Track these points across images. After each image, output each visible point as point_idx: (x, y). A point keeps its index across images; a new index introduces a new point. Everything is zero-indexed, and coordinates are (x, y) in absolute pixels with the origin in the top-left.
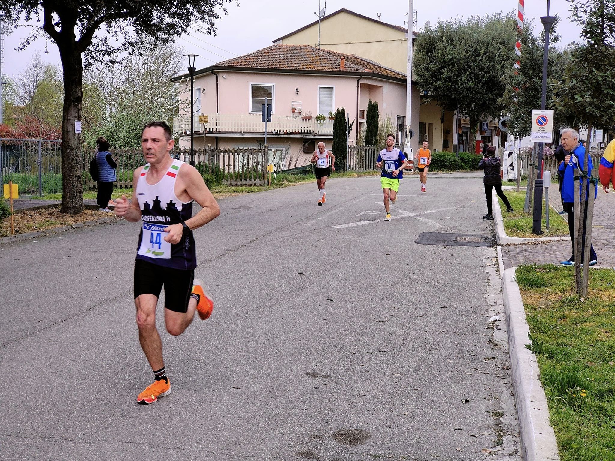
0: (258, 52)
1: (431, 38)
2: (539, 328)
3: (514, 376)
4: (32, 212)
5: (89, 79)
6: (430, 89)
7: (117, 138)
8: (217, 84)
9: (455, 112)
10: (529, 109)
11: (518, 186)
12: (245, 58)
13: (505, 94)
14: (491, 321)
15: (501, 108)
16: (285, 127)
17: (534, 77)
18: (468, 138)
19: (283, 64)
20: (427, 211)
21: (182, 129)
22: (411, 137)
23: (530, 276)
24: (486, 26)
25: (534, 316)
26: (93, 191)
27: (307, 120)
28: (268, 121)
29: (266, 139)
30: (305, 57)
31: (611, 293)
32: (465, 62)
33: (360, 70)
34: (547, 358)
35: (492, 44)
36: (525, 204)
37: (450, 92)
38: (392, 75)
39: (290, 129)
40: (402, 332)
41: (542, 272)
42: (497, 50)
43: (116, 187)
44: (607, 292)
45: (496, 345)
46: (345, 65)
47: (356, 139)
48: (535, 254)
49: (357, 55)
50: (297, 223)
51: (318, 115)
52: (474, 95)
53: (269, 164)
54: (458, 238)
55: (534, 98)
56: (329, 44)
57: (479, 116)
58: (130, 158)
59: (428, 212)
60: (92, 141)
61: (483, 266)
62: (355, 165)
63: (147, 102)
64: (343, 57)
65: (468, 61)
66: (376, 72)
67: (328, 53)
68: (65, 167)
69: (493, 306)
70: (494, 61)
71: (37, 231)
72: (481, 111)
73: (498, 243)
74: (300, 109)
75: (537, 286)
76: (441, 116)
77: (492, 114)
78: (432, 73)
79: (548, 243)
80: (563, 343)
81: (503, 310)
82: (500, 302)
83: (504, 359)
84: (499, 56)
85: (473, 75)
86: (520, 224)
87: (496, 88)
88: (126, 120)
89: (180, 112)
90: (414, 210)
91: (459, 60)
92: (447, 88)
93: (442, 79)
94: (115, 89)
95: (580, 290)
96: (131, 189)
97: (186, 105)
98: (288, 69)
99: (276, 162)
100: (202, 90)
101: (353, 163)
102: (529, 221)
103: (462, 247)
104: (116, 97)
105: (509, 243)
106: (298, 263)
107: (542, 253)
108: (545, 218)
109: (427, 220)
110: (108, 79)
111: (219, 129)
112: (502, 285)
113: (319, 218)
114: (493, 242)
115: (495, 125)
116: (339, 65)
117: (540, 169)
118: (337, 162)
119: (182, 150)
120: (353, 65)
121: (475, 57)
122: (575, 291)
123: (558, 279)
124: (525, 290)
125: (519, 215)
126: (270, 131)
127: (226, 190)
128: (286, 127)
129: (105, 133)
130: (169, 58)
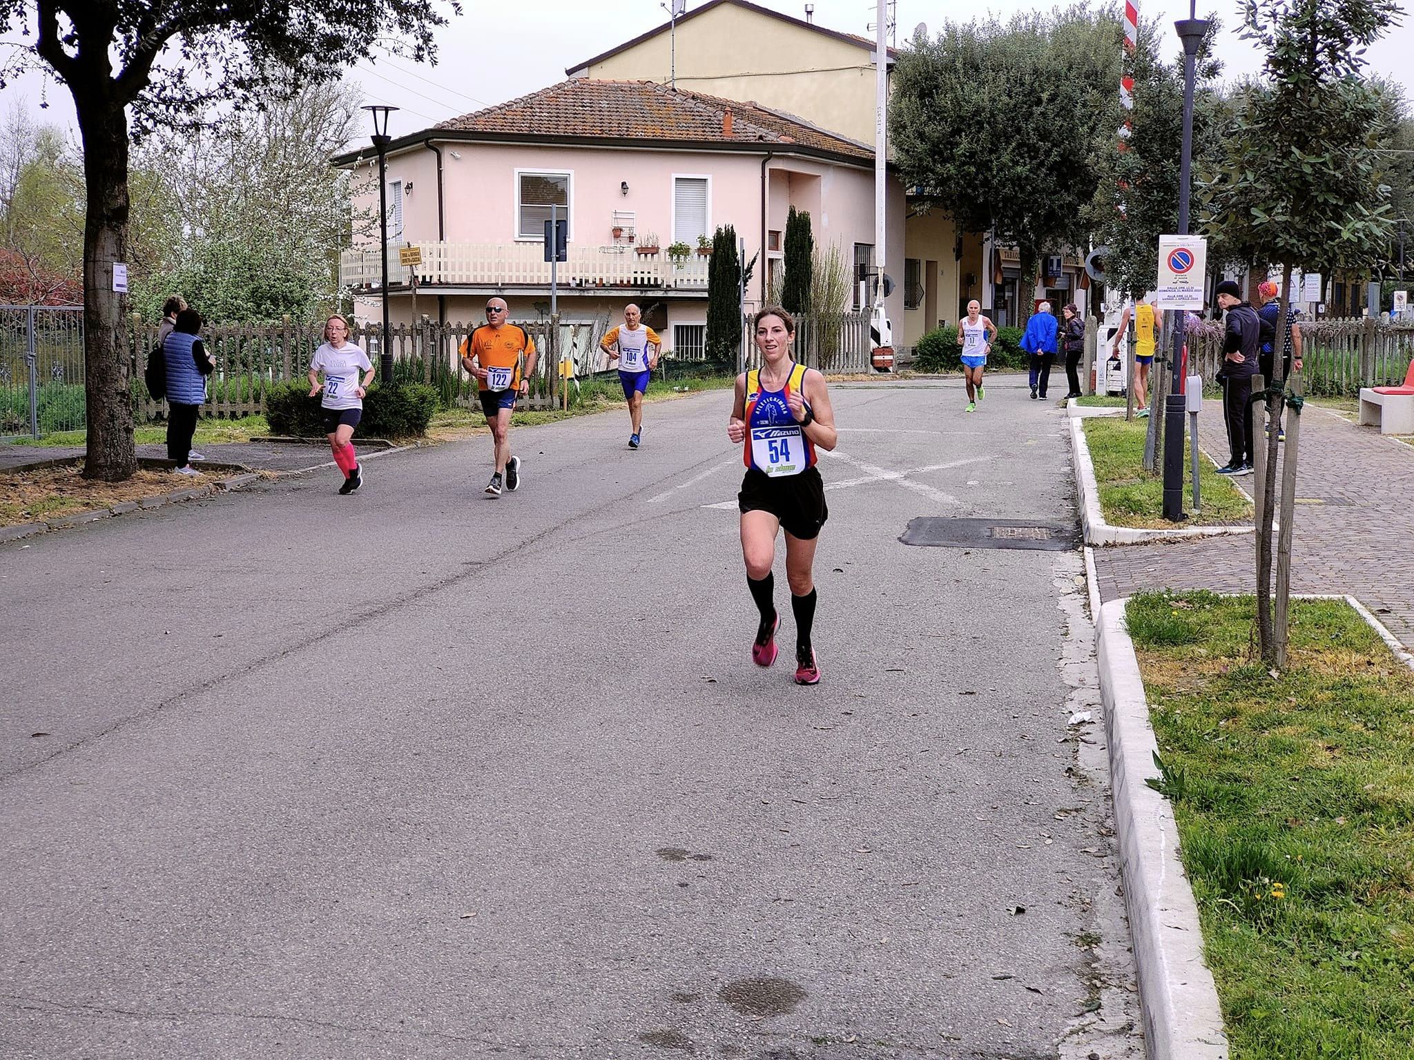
0: (532, 97)
1: (930, 64)
2: (1177, 740)
3: (1123, 851)
4: (18, 477)
5: (142, 161)
6: (929, 181)
7: (209, 299)
8: (440, 173)
9: (986, 235)
10: (1152, 232)
11: (1129, 408)
12: (503, 111)
13: (1098, 196)
14: (1073, 724)
15: (1090, 225)
16: (598, 271)
17: (1163, 158)
18: (1017, 294)
19: (592, 124)
20: (925, 466)
21: (361, 276)
22: (887, 293)
23: (1159, 619)
24: (1053, 34)
25: (1167, 713)
26: (155, 425)
27: (649, 255)
28: (558, 260)
29: (554, 300)
30: (642, 109)
31: (1340, 656)
32: (1008, 120)
33: (767, 139)
34: (1197, 809)
35: (1067, 78)
36: (1146, 452)
37: (975, 189)
38: (841, 149)
39: (611, 277)
40: (873, 753)
41: (1185, 608)
42: (1078, 92)
43: (209, 414)
44: (1330, 656)
45: (1083, 779)
46: (734, 127)
47: (760, 299)
48: (1170, 566)
49: (761, 103)
50: (629, 497)
51: (674, 244)
52: (1028, 196)
53: (562, 359)
54: (997, 529)
55: (1164, 206)
56: (695, 76)
57: (1041, 244)
58: (241, 347)
59: (927, 469)
60: (151, 307)
61: (1053, 596)
62: (759, 359)
63: (275, 213)
64: (729, 109)
65: (1013, 117)
66: (805, 143)
67: (693, 98)
68: (90, 372)
69: (1076, 688)
70: (1072, 116)
71: (30, 521)
72: (1046, 232)
73: (1086, 541)
74: (631, 228)
75: (1172, 642)
76: (954, 245)
77: (1070, 239)
78: (933, 146)
79: (1197, 541)
80: (1231, 774)
81: (1098, 697)
82: (1091, 680)
83: (1102, 810)
84: (1084, 105)
85: (1026, 149)
86: (1136, 496)
87: (1078, 178)
88: (230, 258)
89: (355, 239)
90: (896, 464)
91: (993, 115)
92: (966, 179)
93: (955, 159)
94: (203, 183)
95: (1269, 651)
96: (244, 420)
97: (369, 221)
98: (605, 136)
99: (577, 354)
100: (404, 185)
101: (756, 355)
102: (1154, 489)
103: (1005, 550)
104: (204, 204)
105: (1111, 542)
106: (634, 593)
107: (1184, 563)
108: (1190, 482)
109: (926, 487)
110: (185, 160)
111: (446, 276)
112: (1098, 638)
113: (679, 485)
114: (1076, 538)
115: (1077, 264)
116: (720, 128)
117: (1178, 371)
118: (719, 352)
119: (362, 327)
120: (751, 127)
121: (1030, 106)
122: (1257, 652)
123: (1221, 624)
124: (1148, 651)
125: (1132, 475)
126: (564, 282)
127: (465, 421)
128: (601, 272)
129: (180, 287)
130: (326, 109)
